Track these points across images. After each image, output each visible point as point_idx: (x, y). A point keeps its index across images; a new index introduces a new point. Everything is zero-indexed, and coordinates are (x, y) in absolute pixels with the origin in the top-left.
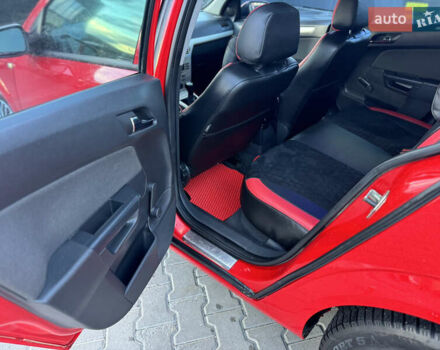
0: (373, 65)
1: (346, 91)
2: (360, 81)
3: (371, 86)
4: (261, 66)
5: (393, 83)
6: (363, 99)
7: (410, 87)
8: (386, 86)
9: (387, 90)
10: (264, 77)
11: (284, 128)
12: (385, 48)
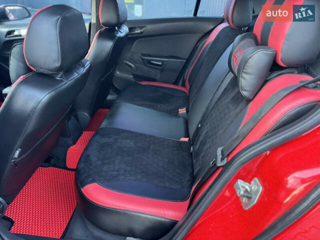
0: (131, 51)
1: (118, 73)
2: (126, 64)
3: (135, 66)
4: (61, 73)
5: (149, 62)
6: (132, 77)
7: (160, 63)
8: (146, 65)
9: (146, 68)
10: (68, 83)
11: (85, 115)
12: (137, 38)
